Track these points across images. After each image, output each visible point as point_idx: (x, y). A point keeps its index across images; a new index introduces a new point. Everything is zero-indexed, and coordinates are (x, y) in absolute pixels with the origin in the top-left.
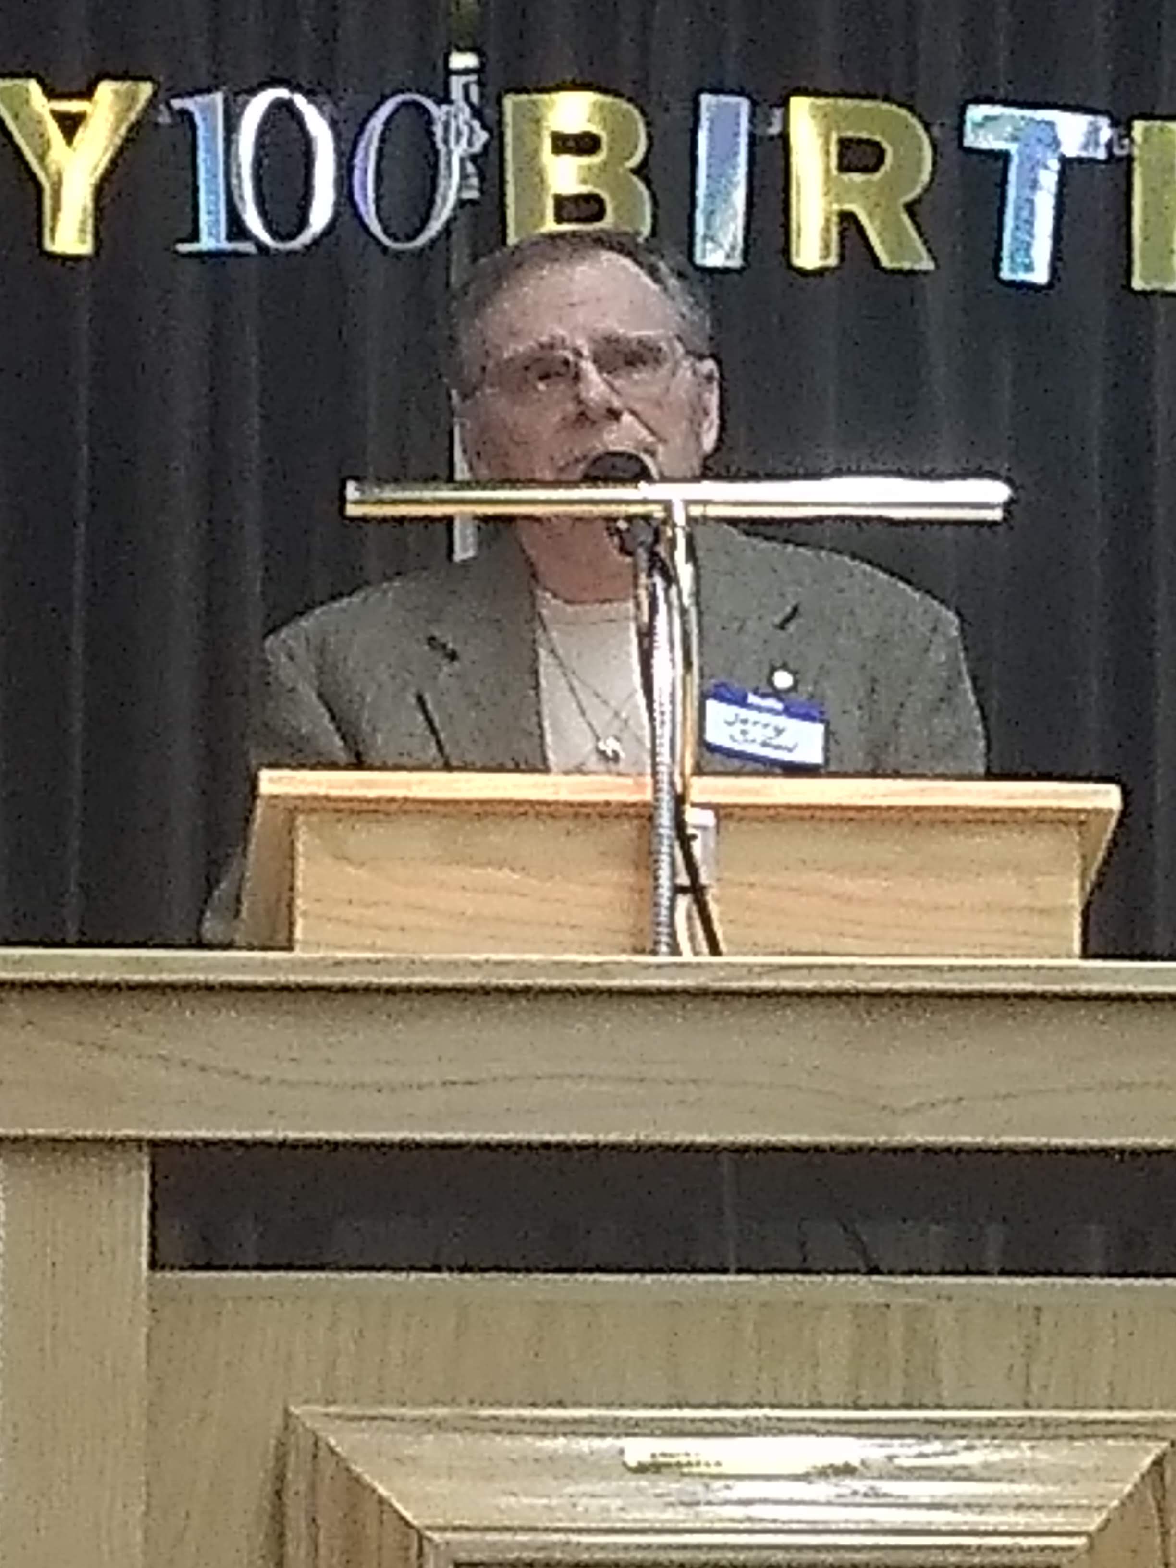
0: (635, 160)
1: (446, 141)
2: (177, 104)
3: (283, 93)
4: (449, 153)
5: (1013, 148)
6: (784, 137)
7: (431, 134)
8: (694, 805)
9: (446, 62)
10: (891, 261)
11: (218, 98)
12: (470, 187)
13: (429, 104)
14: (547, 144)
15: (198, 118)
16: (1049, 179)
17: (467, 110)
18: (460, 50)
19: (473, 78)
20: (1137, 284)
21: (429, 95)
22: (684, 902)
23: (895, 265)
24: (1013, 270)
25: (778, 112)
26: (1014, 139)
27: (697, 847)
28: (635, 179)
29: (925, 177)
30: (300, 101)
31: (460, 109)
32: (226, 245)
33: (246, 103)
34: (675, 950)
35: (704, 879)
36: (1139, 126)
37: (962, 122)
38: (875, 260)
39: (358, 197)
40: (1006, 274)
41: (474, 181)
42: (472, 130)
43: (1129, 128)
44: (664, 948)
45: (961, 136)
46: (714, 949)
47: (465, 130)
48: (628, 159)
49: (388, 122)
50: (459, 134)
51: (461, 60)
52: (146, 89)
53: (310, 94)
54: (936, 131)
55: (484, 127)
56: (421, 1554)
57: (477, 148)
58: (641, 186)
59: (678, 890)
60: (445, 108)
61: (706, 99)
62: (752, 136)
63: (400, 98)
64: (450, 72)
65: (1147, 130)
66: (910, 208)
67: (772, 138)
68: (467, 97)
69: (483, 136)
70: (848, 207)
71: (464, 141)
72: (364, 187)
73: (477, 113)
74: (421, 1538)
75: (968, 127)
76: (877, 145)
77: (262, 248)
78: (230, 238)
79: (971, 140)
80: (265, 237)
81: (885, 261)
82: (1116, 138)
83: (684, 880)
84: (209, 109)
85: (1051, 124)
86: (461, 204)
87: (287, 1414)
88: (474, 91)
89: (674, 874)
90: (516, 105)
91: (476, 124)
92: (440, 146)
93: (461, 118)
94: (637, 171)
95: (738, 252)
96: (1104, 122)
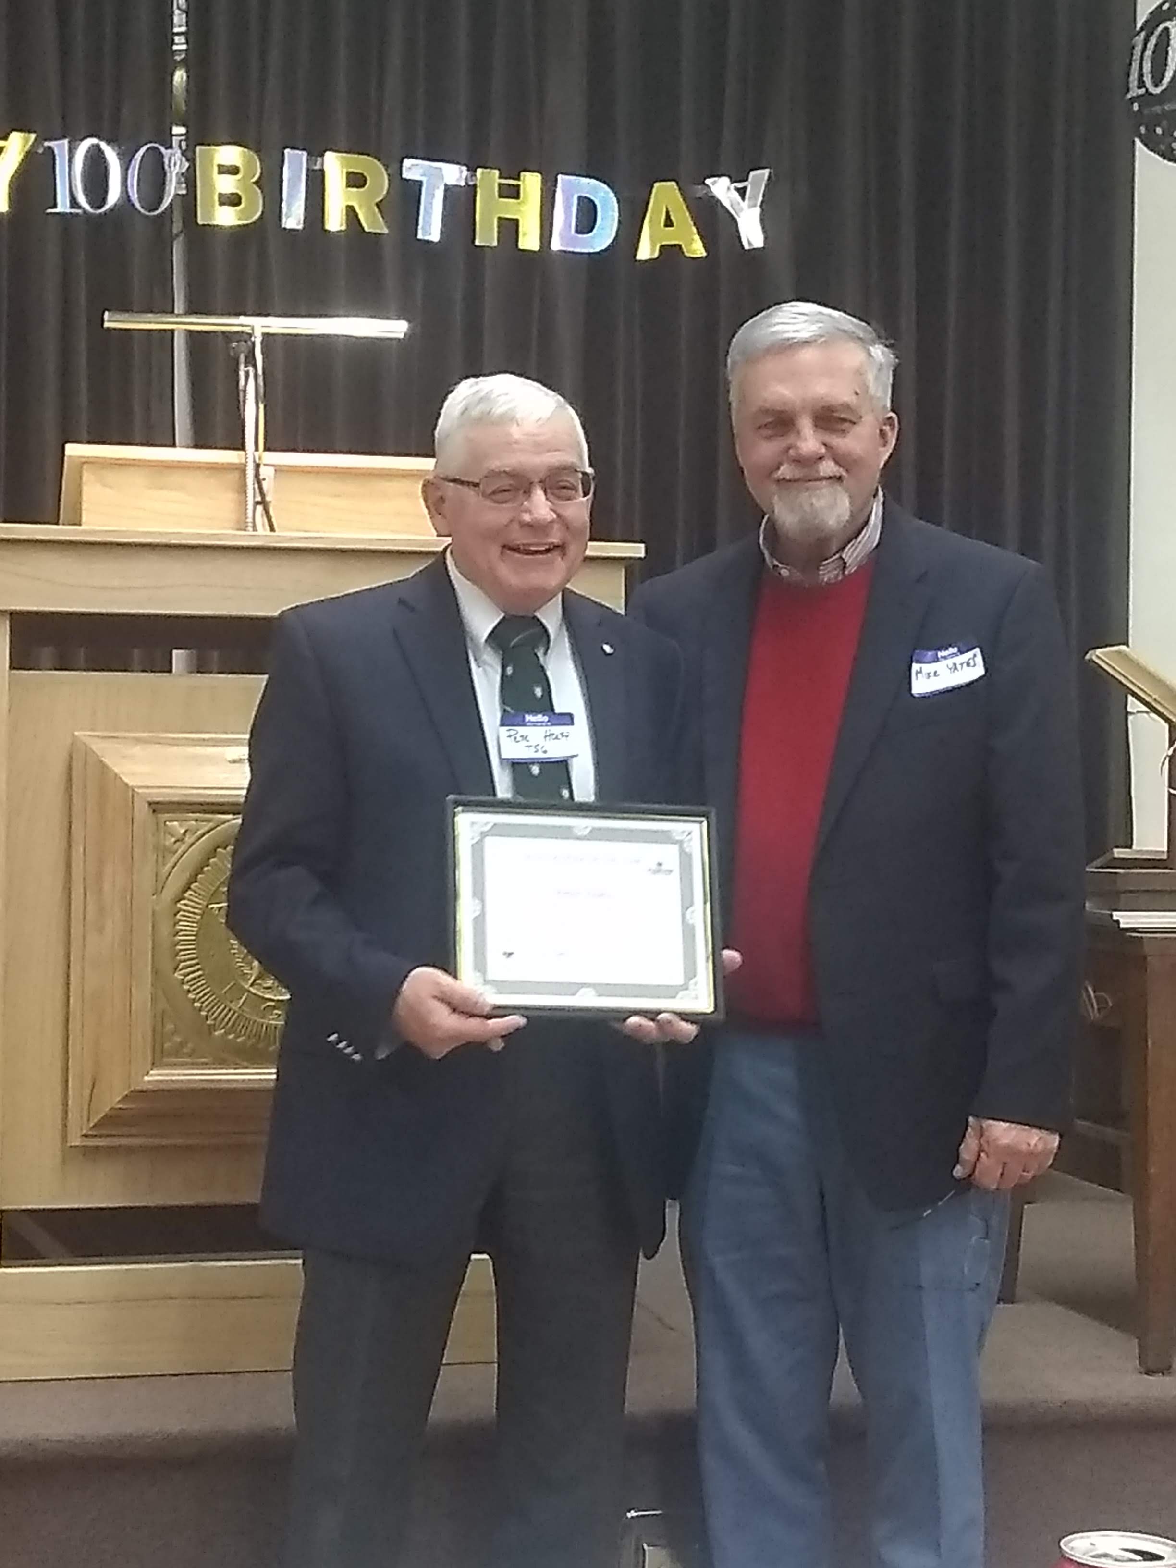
0: (254, 179)
1: (170, 167)
2: (46, 144)
3: (94, 141)
4: (171, 173)
5: (424, 179)
6: (322, 171)
7: (163, 163)
8: (265, 465)
9: (171, 129)
10: (369, 228)
11: (66, 141)
12: (181, 189)
13: (162, 149)
14: (216, 169)
15: (56, 152)
16: (439, 194)
17: (179, 151)
18: (177, 125)
19: (183, 138)
20: (477, 243)
21: (162, 145)
22: (260, 508)
23: (371, 230)
24: (423, 235)
25: (319, 159)
26: (423, 175)
27: (265, 485)
28: (255, 186)
29: (385, 192)
30: (103, 145)
31: (176, 152)
32: (68, 210)
33: (79, 145)
34: (255, 528)
35: (268, 499)
36: (479, 171)
37: (401, 167)
38: (363, 228)
39: (129, 190)
40: (420, 236)
41: (184, 185)
42: (181, 161)
43: (475, 171)
44: (250, 529)
45: (401, 174)
46: (272, 529)
47: (178, 163)
48: (252, 178)
49: (143, 157)
50: (175, 164)
51: (178, 130)
52: (33, 136)
53: (109, 142)
54: (390, 171)
55: (188, 160)
56: (133, 796)
57: (184, 170)
58: (257, 189)
59: (257, 503)
60: (169, 151)
61: (287, 151)
62: (308, 170)
63: (149, 145)
64: (172, 135)
65: (483, 173)
66: (378, 205)
67: (316, 170)
68: (180, 147)
69: (187, 165)
70: (350, 203)
71: (178, 166)
72: (132, 186)
73: (183, 153)
74: (133, 790)
75: (404, 169)
76: (362, 174)
77: (85, 212)
78: (72, 207)
79: (405, 175)
80: (87, 207)
81: (367, 229)
82: (469, 176)
83: (259, 499)
84: (61, 147)
85: (440, 169)
86: (177, 195)
87: (73, 735)
88: (184, 144)
89: (254, 497)
90: (200, 150)
91: (184, 159)
92: (166, 167)
93: (177, 155)
94: (256, 183)
95: (302, 222)
96: (464, 168)
